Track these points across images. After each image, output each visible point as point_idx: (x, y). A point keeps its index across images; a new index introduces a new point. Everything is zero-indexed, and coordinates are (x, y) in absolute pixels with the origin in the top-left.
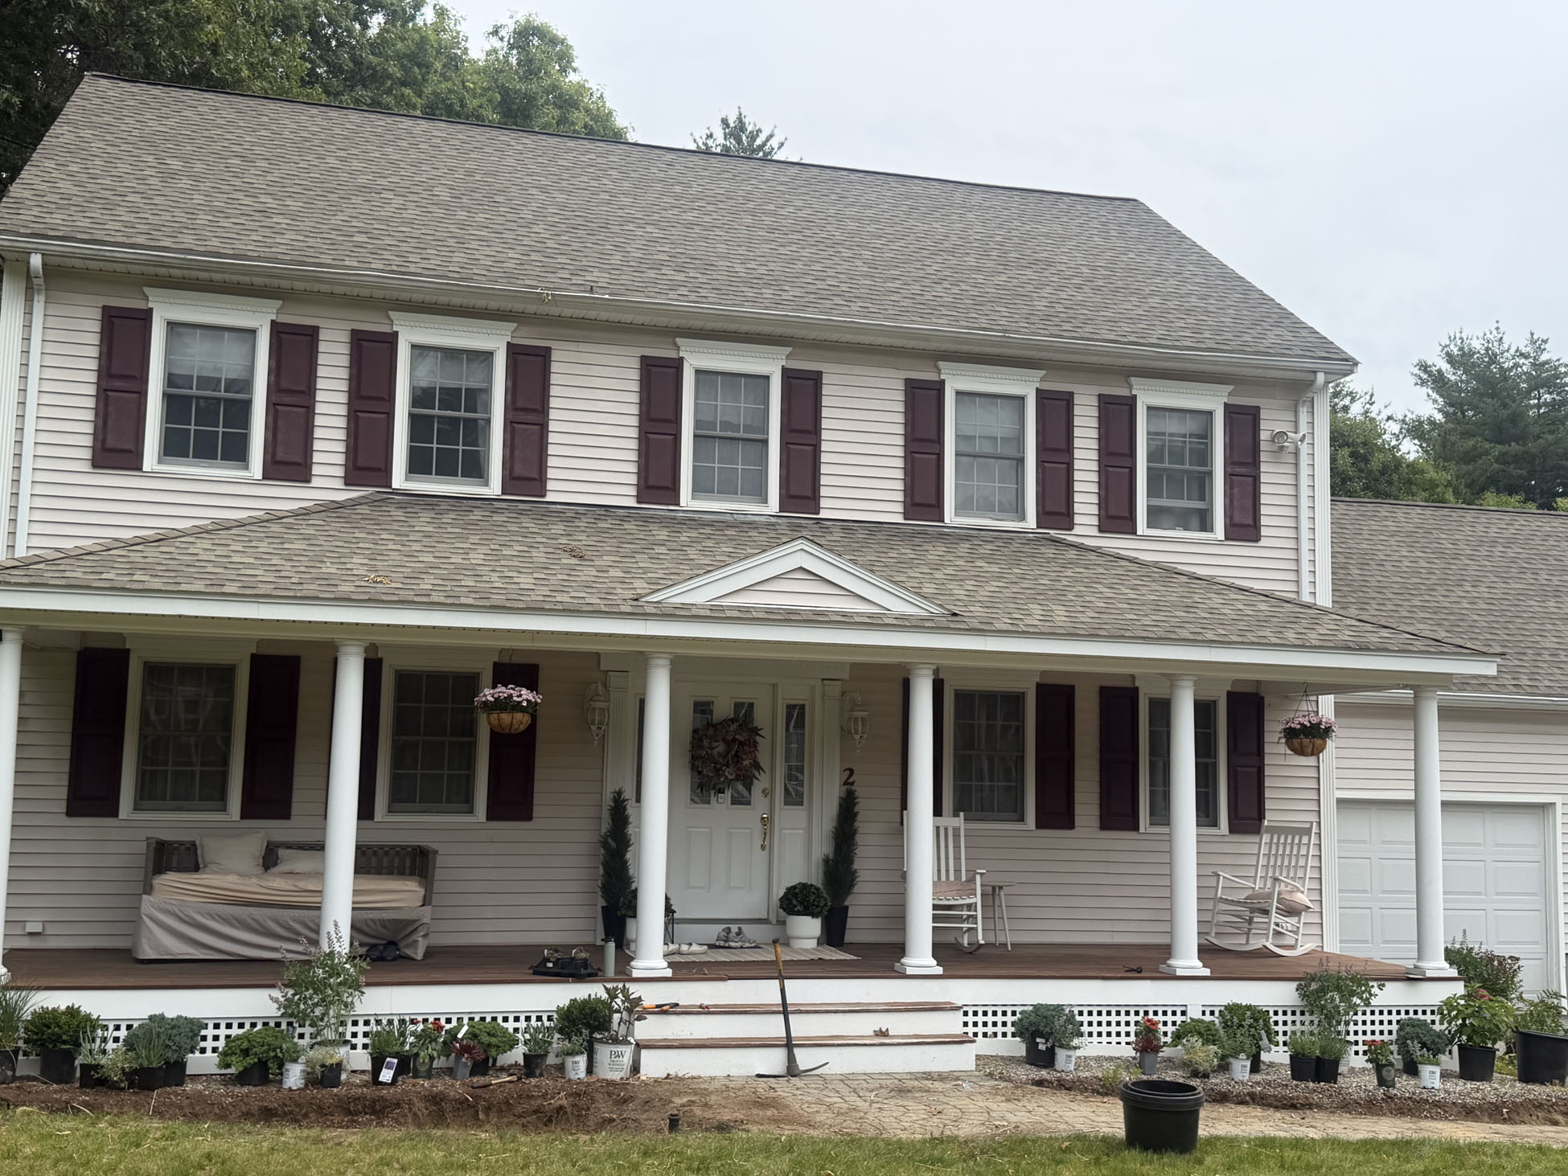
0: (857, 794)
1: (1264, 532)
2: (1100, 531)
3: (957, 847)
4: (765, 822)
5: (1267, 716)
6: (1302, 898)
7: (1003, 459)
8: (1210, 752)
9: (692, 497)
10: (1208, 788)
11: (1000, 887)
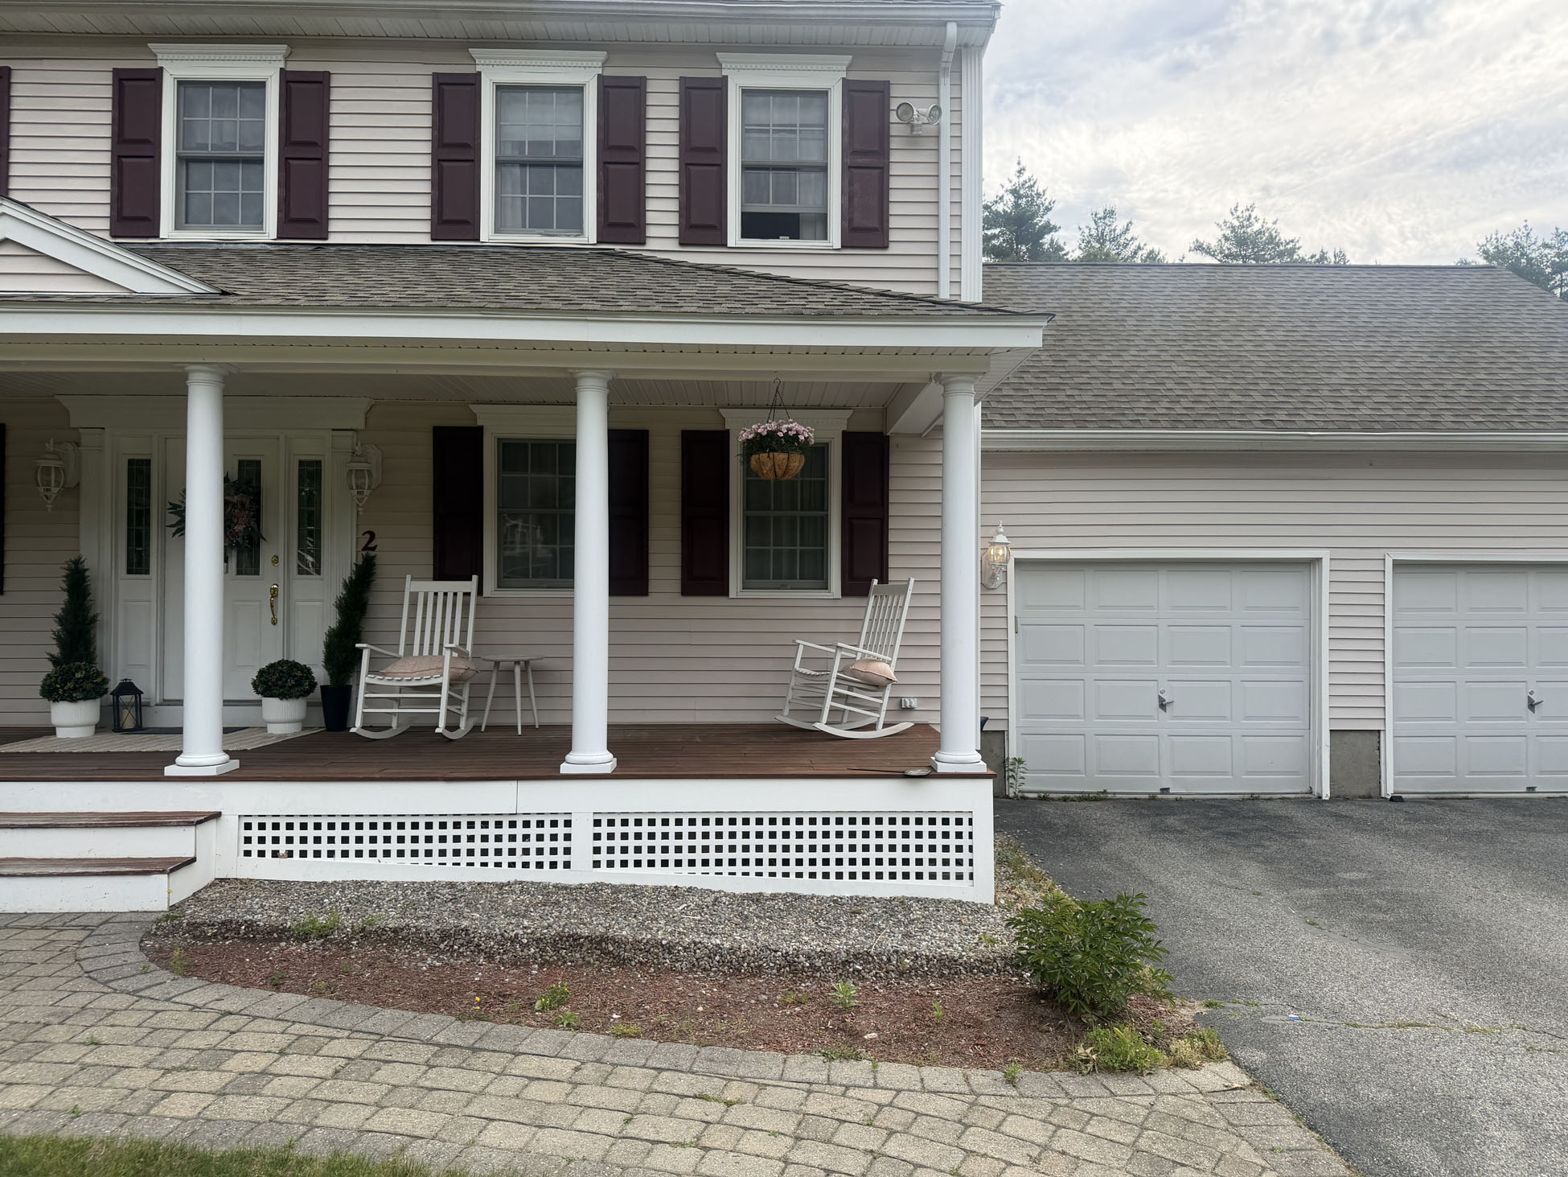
0: (377, 561)
1: (893, 236)
2: (681, 244)
3: (465, 617)
4: (274, 593)
5: (893, 458)
6: (886, 669)
7: (561, 165)
8: (823, 504)
9: (177, 227)
10: (823, 545)
11: (527, 663)
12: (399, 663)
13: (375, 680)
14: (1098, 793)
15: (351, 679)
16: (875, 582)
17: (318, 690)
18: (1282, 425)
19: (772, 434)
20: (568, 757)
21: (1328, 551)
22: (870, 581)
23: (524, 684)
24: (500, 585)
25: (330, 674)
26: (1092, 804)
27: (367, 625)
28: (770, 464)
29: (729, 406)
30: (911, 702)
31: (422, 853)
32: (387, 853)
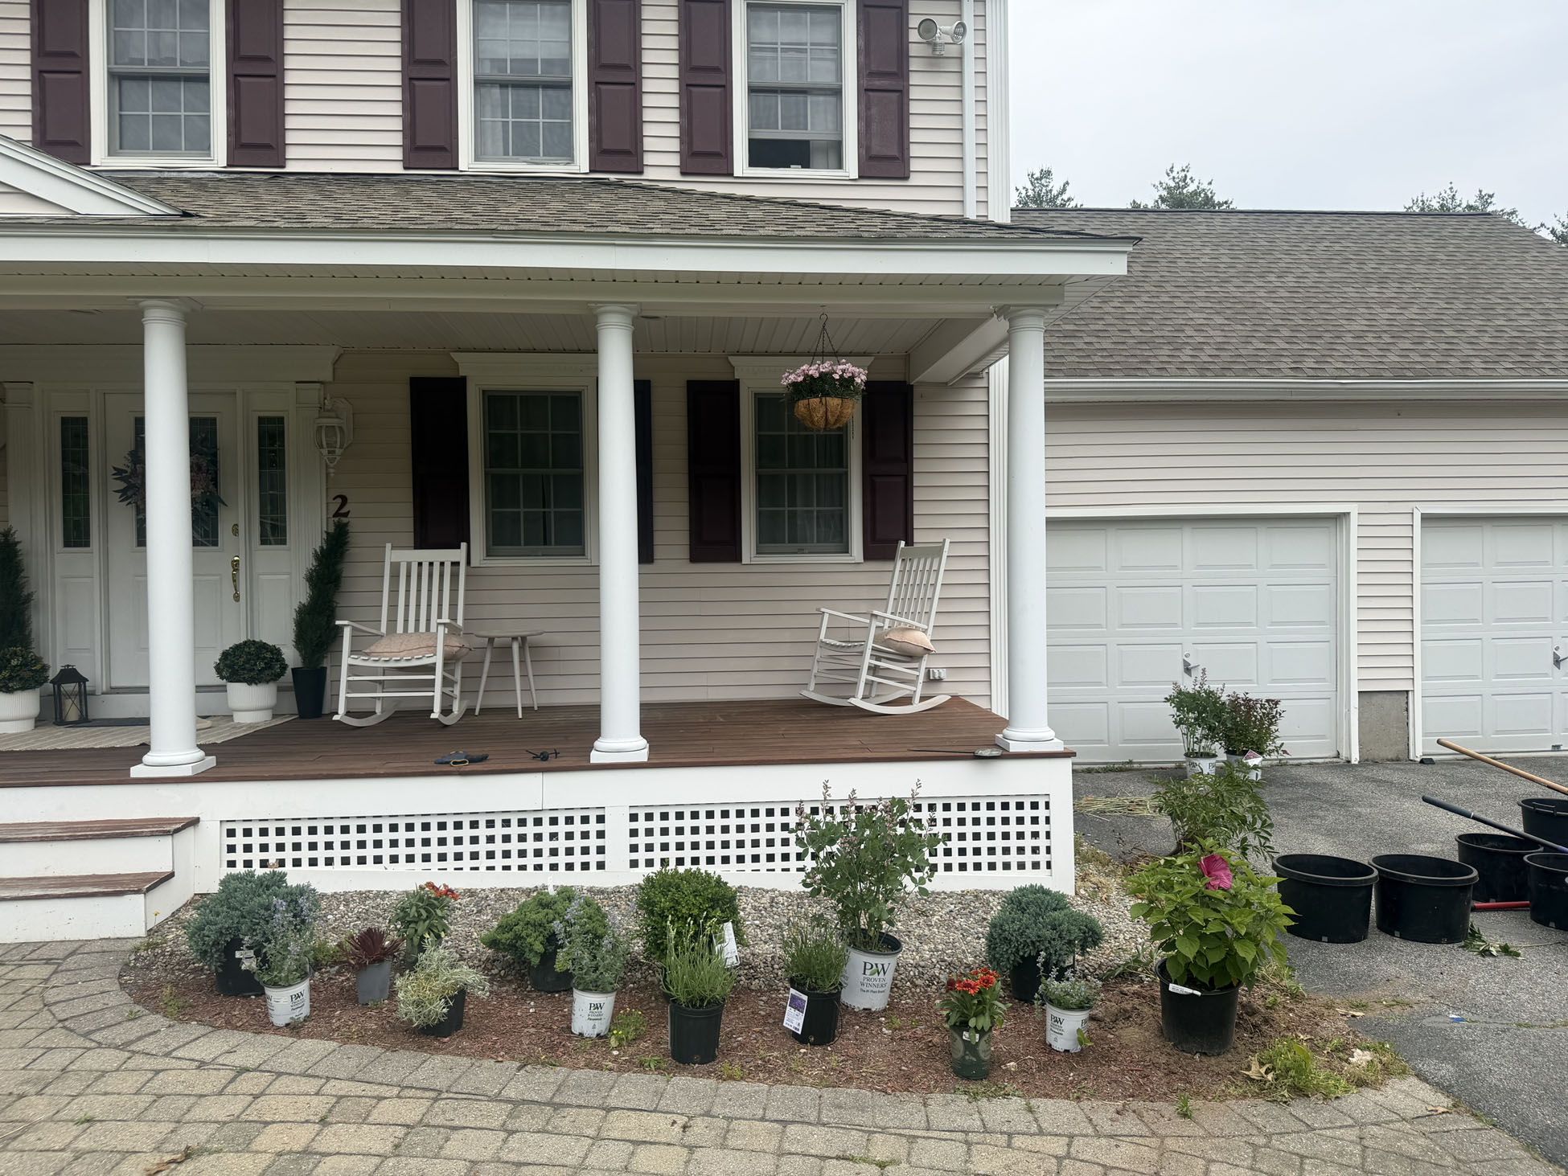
0: (350, 529)
1: (914, 165)
2: (683, 174)
3: (454, 590)
4: (235, 565)
5: (917, 410)
6: (920, 638)
7: (547, 86)
8: (842, 460)
9: (111, 153)
10: (841, 505)
11: (524, 639)
12: (384, 641)
13: (359, 661)
14: (1123, 763)
15: (325, 660)
16: (903, 543)
17: (289, 672)
18: (1312, 373)
19: (825, 377)
20: (597, 744)
21: (1356, 505)
22: (897, 542)
23: (522, 661)
24: (489, 553)
25: (301, 655)
26: (1120, 775)
27: (342, 600)
28: (822, 410)
29: (738, 354)
30: (940, 673)
31: (434, 858)
32: (394, 859)
